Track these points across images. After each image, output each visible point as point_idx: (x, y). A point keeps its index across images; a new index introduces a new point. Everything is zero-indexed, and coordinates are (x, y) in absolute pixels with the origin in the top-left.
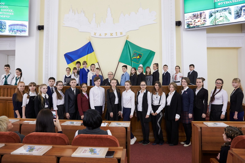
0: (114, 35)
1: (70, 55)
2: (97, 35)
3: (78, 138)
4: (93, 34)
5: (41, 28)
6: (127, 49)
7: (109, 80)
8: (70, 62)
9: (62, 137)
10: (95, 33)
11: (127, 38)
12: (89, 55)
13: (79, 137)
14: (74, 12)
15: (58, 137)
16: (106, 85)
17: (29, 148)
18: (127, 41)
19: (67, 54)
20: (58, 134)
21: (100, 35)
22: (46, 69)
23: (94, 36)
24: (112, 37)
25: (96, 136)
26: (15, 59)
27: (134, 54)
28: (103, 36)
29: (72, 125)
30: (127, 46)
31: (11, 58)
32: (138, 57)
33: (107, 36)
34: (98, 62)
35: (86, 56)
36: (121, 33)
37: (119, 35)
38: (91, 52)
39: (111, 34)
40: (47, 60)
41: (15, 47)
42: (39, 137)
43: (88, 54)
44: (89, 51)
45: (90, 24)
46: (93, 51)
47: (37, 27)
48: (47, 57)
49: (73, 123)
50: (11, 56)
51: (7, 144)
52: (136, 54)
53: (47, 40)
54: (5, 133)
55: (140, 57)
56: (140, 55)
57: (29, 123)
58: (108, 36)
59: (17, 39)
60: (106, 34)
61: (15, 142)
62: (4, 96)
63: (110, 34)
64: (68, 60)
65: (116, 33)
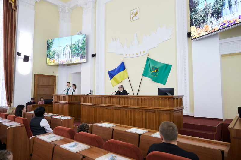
0: (139, 55)
2: (128, 56)
5: (94, 56)
10: (126, 55)
11: (148, 55)
18: (148, 58)
21: (129, 55)
23: (126, 57)
24: (137, 56)
27: (152, 69)
28: (131, 56)
30: (148, 62)
32: (156, 71)
34: (128, 77)
36: (144, 52)
37: (142, 54)
38: (123, 70)
39: (137, 54)
41: (81, 70)
45: (123, 48)
46: (125, 69)
47: (91, 55)
52: (154, 68)
55: (157, 71)
56: (157, 69)
58: (135, 55)
59: (82, 65)
60: (133, 54)
63: (136, 54)
65: (140, 52)
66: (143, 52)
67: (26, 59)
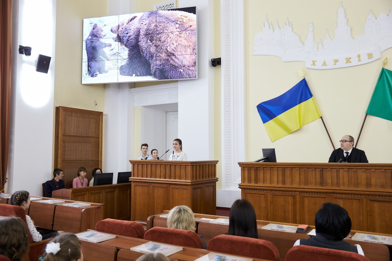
1: (268, 107)
2: (319, 65)
3: (296, 250)
4: (309, 64)
5: (216, 62)
6: (384, 86)
7: (345, 151)
8: (267, 118)
9: (268, 247)
10: (314, 62)
11: (385, 64)
12: (303, 104)
13: (298, 250)
14: (271, 28)
15: (261, 245)
16: (341, 162)
17: (217, 257)
18: (383, 70)
19: (262, 104)
20: (260, 241)
21: (324, 64)
22: (227, 133)
23: (313, 67)
24: (349, 65)
25: (329, 250)
26: (177, 117)
28: (330, 65)
29: (280, 230)
30: (383, 81)
31: (171, 116)
33: (338, 65)
34: (321, 117)
35: (297, 106)
36: (370, 56)
37: (365, 59)
38: (306, 99)
39: (348, 60)
40: (227, 118)
41: (177, 97)
42: (233, 242)
43: (300, 102)
44: (303, 97)
45: (304, 44)
46: (311, 96)
47: (209, 61)
48: (227, 113)
49: (282, 227)
50: (171, 113)
51: (186, 248)
53: (227, 82)
54: (182, 232)
57: (210, 222)
58: (342, 63)
59: (180, 85)
60: (336, 61)
61: (197, 247)
62: (165, 178)
63: (345, 61)
64: (264, 116)
65: (359, 56)
66: (367, 57)
67: (43, 64)
